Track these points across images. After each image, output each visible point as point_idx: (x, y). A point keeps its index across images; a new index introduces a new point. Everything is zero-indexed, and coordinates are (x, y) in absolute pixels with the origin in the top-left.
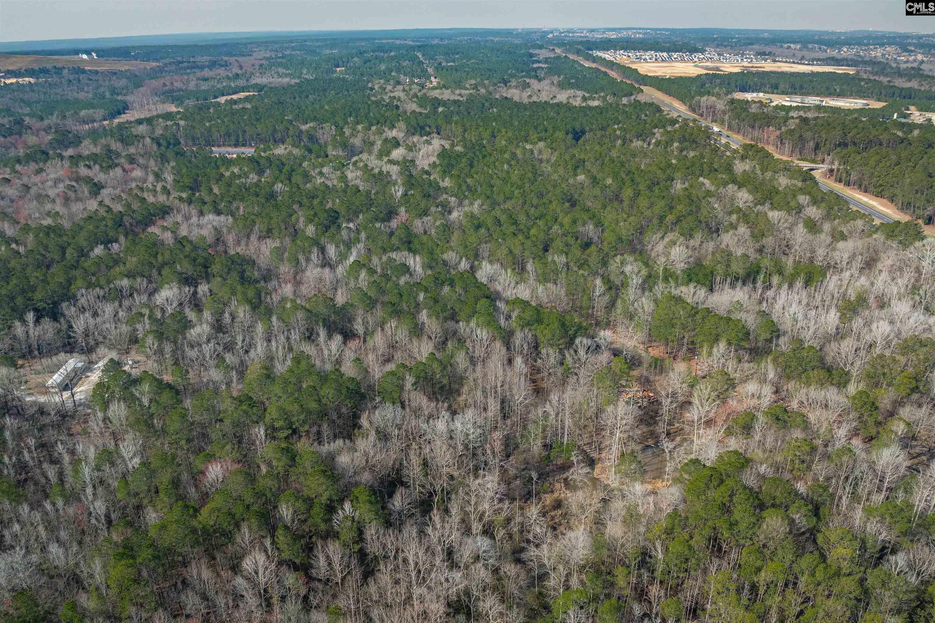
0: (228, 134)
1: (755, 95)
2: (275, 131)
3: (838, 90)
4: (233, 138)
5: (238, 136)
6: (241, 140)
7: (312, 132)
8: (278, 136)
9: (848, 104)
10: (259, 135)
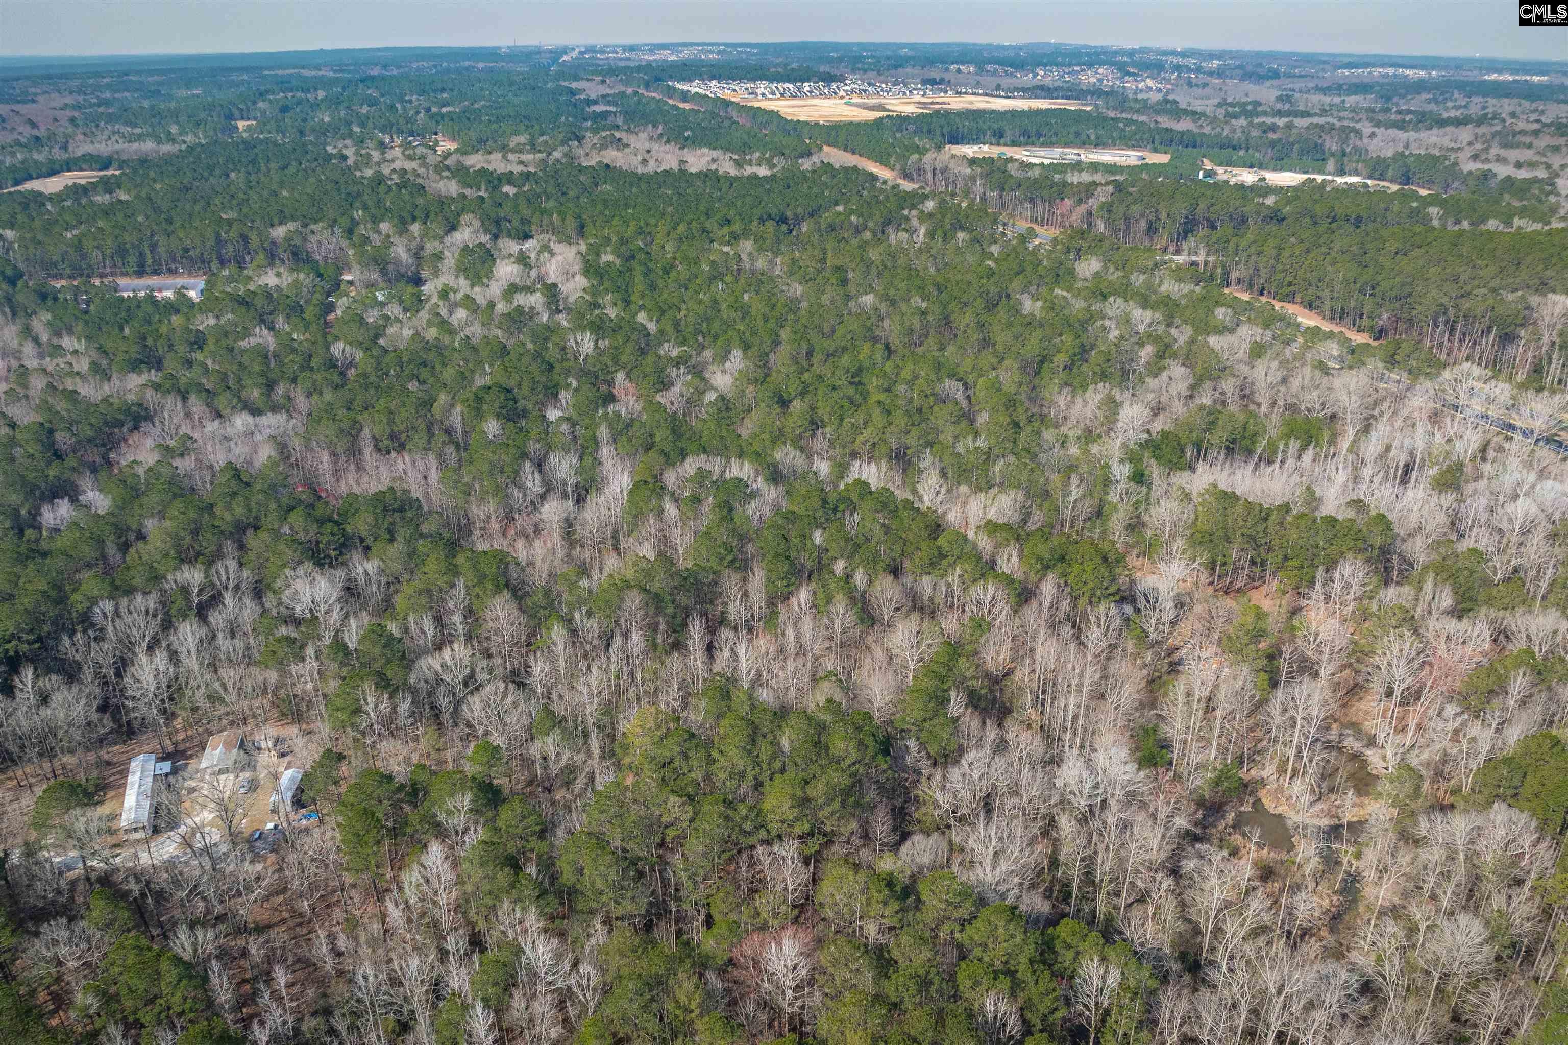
0: (122, 252)
1: (976, 148)
2: (219, 242)
3: (1093, 137)
4: (132, 259)
5: (141, 254)
6: (149, 261)
7: (297, 241)
8: (229, 251)
9: (1117, 159)
10: (186, 250)
